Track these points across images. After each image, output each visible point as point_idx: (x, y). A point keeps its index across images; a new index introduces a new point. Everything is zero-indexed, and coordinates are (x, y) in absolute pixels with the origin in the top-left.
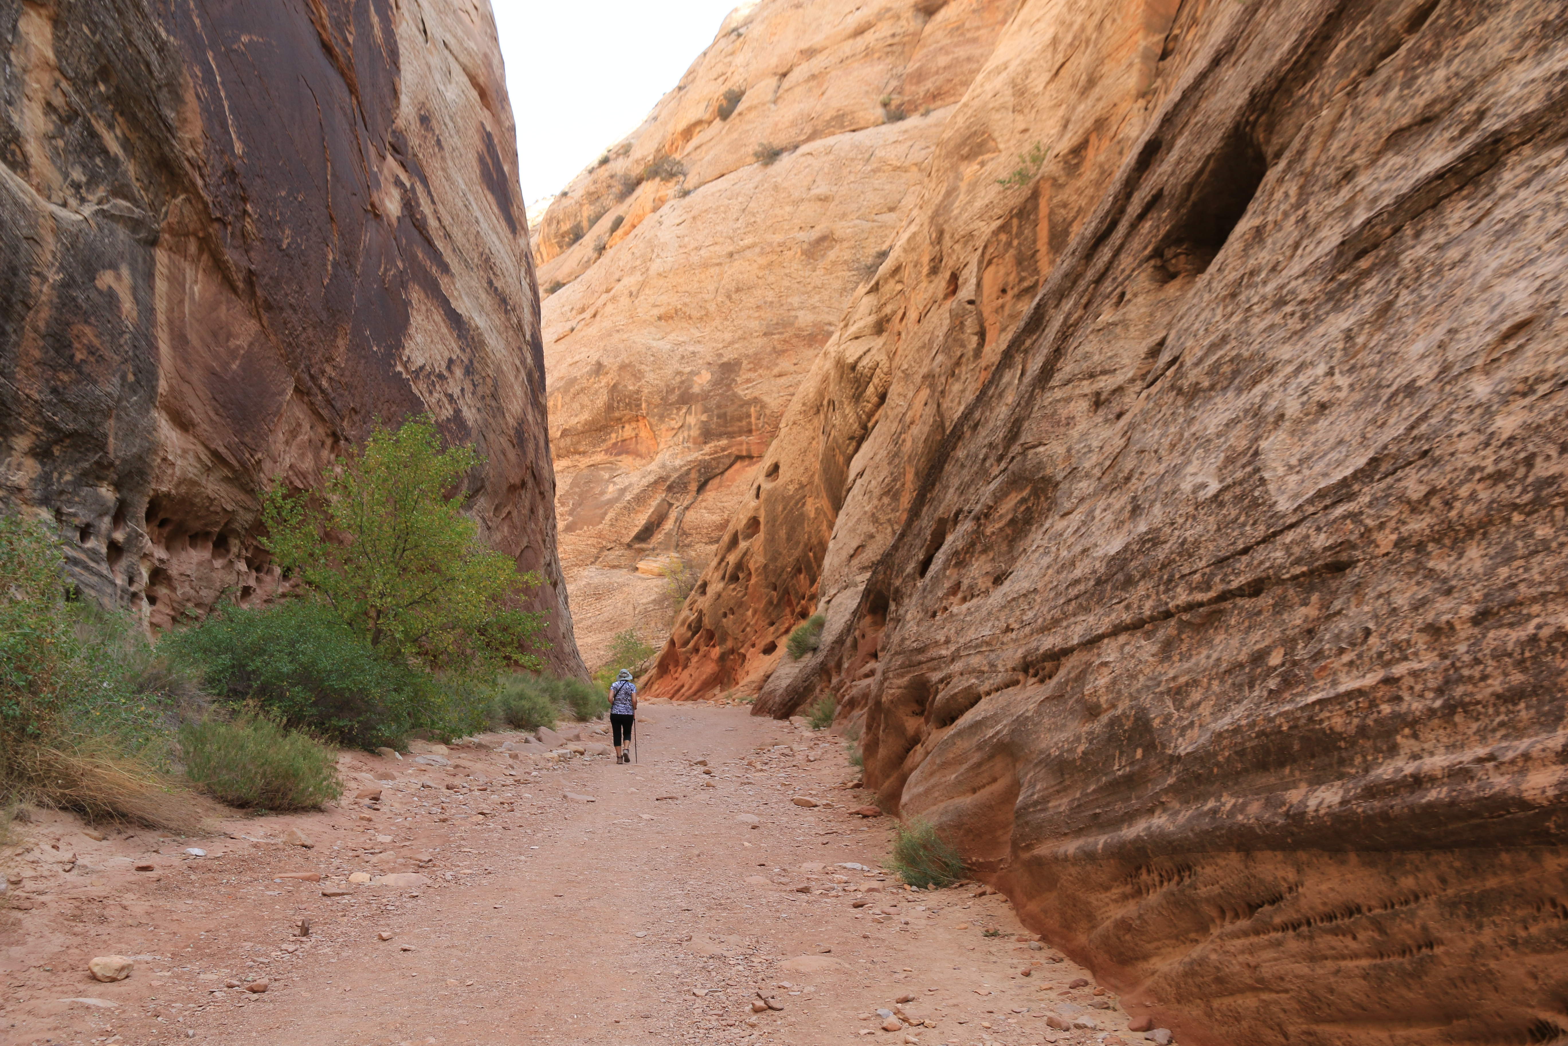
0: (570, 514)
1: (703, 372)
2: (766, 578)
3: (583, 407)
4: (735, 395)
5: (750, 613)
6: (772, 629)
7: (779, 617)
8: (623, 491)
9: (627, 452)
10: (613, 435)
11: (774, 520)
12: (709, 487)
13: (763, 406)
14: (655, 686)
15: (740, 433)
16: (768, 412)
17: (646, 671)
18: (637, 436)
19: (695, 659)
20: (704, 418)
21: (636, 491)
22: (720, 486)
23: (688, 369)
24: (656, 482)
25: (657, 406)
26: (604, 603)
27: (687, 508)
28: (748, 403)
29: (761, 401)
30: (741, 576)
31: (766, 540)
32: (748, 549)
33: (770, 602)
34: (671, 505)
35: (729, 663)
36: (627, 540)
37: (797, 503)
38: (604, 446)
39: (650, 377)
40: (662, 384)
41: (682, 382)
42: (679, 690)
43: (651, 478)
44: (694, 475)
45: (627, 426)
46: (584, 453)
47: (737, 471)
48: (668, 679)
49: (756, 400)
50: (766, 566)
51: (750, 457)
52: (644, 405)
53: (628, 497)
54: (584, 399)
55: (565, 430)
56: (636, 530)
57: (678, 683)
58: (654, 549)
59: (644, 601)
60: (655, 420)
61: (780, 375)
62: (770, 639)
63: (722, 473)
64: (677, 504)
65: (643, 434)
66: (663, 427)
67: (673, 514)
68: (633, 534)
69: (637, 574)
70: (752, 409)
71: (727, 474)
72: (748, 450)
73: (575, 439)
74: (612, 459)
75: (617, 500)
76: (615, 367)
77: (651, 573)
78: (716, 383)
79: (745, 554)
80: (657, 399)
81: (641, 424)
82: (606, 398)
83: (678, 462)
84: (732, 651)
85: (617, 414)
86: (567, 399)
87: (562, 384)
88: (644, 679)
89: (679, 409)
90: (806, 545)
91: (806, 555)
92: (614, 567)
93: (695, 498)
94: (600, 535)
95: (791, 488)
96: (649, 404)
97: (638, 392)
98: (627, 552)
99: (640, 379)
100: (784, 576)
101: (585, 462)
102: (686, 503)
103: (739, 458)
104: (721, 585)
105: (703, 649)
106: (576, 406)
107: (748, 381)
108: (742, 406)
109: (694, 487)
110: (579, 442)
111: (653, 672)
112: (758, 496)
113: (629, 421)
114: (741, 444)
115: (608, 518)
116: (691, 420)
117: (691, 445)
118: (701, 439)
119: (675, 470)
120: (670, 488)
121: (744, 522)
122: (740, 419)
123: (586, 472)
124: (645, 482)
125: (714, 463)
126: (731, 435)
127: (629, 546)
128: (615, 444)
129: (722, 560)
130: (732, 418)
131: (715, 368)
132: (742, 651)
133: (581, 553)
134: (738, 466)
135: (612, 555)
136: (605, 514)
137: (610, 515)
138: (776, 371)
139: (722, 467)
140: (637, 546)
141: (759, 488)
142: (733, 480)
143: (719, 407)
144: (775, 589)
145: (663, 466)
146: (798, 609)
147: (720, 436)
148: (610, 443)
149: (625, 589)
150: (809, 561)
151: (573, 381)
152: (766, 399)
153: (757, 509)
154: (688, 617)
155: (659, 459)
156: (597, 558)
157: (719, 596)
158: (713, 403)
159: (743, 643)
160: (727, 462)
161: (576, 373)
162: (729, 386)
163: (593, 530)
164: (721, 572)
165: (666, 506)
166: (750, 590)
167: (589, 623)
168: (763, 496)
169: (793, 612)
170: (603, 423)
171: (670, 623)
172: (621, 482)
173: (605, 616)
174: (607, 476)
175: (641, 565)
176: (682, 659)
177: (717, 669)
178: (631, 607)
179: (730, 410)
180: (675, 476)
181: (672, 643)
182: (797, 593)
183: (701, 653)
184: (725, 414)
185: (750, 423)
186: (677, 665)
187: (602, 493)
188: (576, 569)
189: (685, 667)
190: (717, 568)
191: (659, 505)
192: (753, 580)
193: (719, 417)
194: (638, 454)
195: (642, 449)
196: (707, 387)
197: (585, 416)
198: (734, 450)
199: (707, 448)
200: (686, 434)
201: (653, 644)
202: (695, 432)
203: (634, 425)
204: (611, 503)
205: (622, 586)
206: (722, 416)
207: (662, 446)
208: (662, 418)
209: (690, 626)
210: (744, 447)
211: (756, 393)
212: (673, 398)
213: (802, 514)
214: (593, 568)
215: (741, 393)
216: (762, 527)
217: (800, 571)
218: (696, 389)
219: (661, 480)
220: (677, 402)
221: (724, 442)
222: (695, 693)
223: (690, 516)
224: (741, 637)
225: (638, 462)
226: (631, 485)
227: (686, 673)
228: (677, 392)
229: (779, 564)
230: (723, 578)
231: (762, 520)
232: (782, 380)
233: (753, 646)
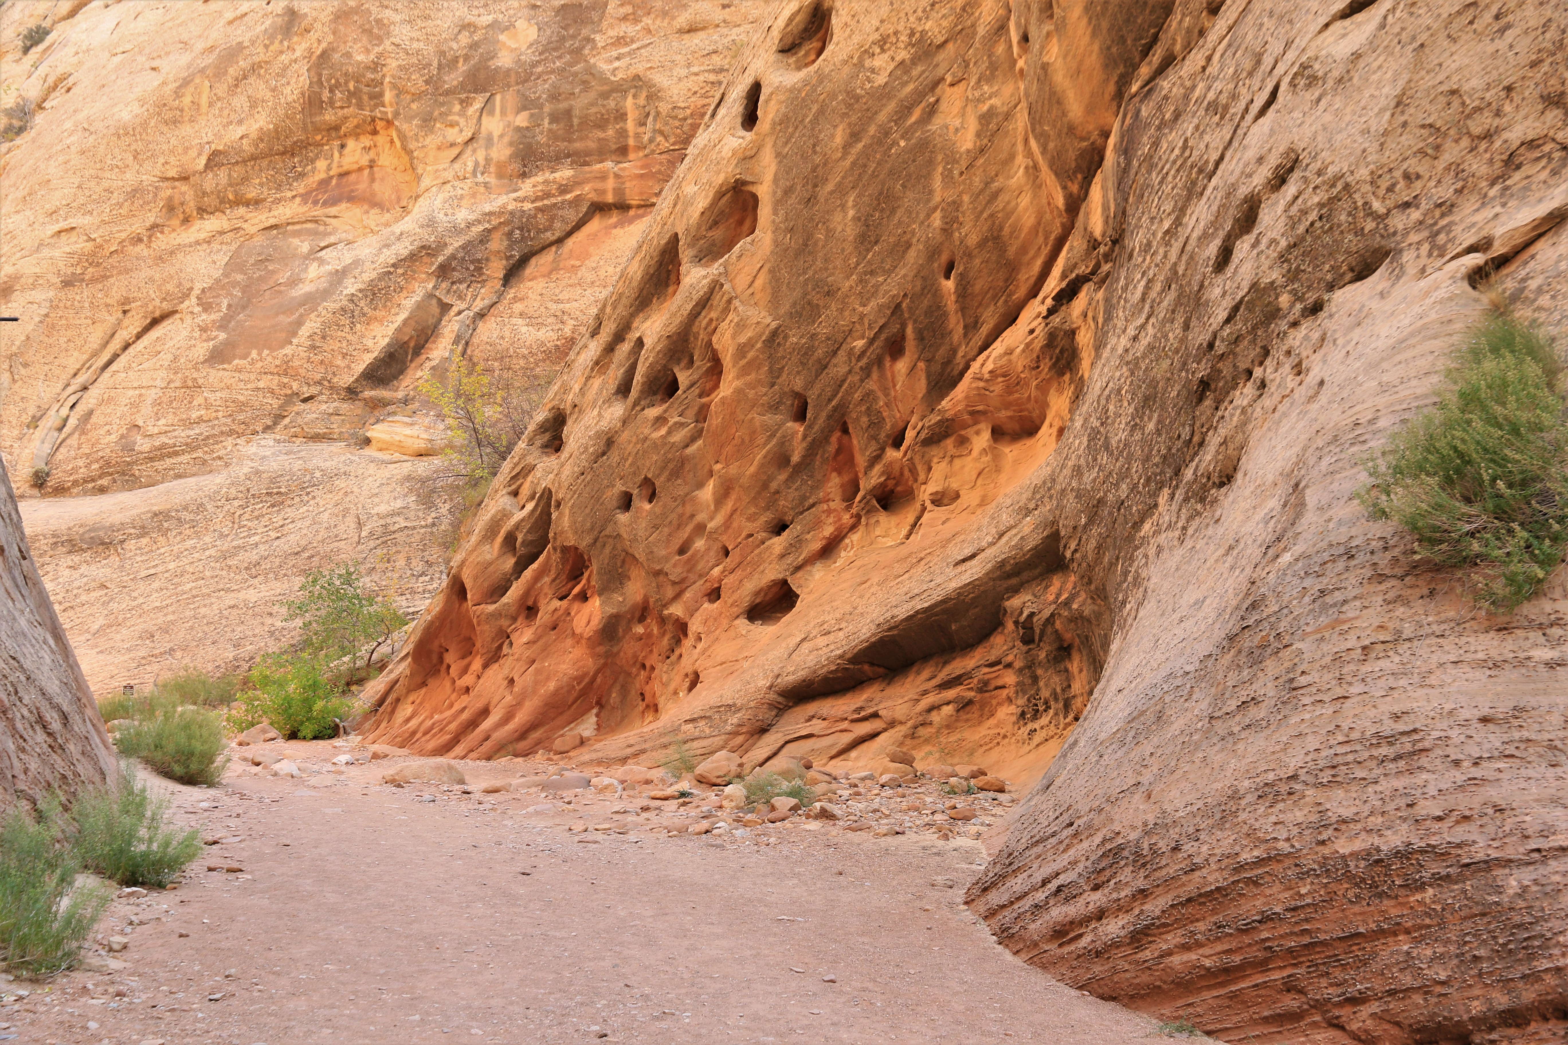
0: (222, 327)
1: (521, 24)
2: (775, 374)
3: (254, 104)
4: (590, 71)
5: (707, 493)
6: (778, 543)
7: (803, 507)
8: (340, 275)
9: (351, 199)
10: (321, 164)
11: (815, 179)
12: (530, 270)
13: (654, 96)
14: (405, 710)
15: (602, 154)
16: (664, 107)
17: (382, 666)
18: (372, 165)
19: (523, 635)
20: (522, 120)
21: (368, 276)
22: (555, 269)
23: (487, 19)
24: (412, 257)
25: (417, 97)
26: (290, 512)
27: (481, 315)
28: (619, 89)
29: (649, 85)
30: (683, 378)
31: (780, 250)
32: (715, 286)
33: (782, 459)
34: (445, 308)
35: (628, 648)
36: (346, 380)
37: (905, 110)
38: (300, 187)
39: (402, 33)
40: (429, 51)
41: (474, 46)
42: (473, 724)
43: (403, 249)
44: (497, 243)
45: (351, 144)
46: (257, 202)
47: (594, 236)
48: (441, 689)
49: (637, 82)
50: (774, 338)
51: (622, 207)
52: (388, 96)
53: (351, 287)
54: (257, 87)
55: (215, 153)
56: (368, 359)
57: (472, 704)
58: (406, 401)
59: (383, 509)
60: (410, 127)
61: (691, 30)
62: (771, 573)
63: (560, 241)
64: (459, 305)
65: (387, 159)
66: (431, 141)
67: (451, 327)
68: (359, 368)
69: (368, 451)
70: (629, 102)
71: (570, 243)
72: (618, 191)
73: (238, 172)
74: (318, 212)
75: (325, 294)
76: (325, 16)
77: (400, 447)
78: (549, 49)
79: (704, 303)
80: (417, 82)
81: (381, 139)
82: (304, 80)
83: (463, 215)
84: (642, 612)
85: (329, 116)
86: (221, 89)
87: (210, 59)
88: (375, 686)
89: (466, 103)
90: (933, 253)
91: (929, 288)
92: (317, 438)
93: (500, 295)
94: (286, 369)
95: (882, 63)
96: (400, 92)
97: (375, 66)
98: (345, 407)
99: (380, 39)
100: (839, 367)
101: (259, 219)
102: (479, 305)
103: (599, 208)
104: (618, 410)
105: (549, 606)
106: (240, 101)
107: (620, 41)
108: (605, 95)
109: (496, 269)
110: (245, 180)
111: (400, 669)
112: (750, 119)
113: (356, 133)
114: (603, 177)
115: (304, 331)
116: (493, 125)
117: (492, 180)
118: (516, 166)
119: (456, 231)
120: (444, 271)
121: (702, 203)
122: (601, 124)
123: (259, 240)
124: (389, 256)
125: (542, 219)
126: (580, 159)
127: (351, 393)
128: (324, 183)
129: (619, 337)
130: (585, 122)
131: (545, 16)
132: (676, 610)
133: (242, 406)
134: (595, 225)
135: (311, 413)
136: (299, 323)
137: (311, 325)
138: (683, 19)
139: (558, 228)
140: (368, 394)
141: (755, 91)
142: (585, 256)
143: (554, 97)
144: (800, 415)
145: (431, 223)
146: (872, 480)
147: (556, 160)
148: (313, 180)
149: (340, 483)
150: (937, 312)
151: (235, 52)
152: (660, 79)
153: (748, 157)
154: (505, 515)
155: (420, 210)
156: (279, 418)
157: (609, 442)
158: (541, 89)
159: (681, 587)
160: (572, 216)
161: (241, 34)
162: (577, 52)
163: (271, 359)
164: (615, 374)
165: (435, 310)
166: (715, 421)
167: (254, 556)
168: (767, 113)
169: (851, 490)
170: (299, 136)
171: (451, 542)
172: (335, 259)
173: (293, 540)
174: (305, 248)
175: (378, 432)
176: (484, 635)
177: (590, 664)
178: (351, 521)
179: (580, 103)
180: (455, 244)
181: (458, 590)
182: (876, 423)
183: (543, 617)
184: (568, 112)
185: (623, 133)
186: (467, 650)
187: (294, 282)
188: (229, 441)
189: (494, 657)
190: (600, 364)
191: (419, 306)
192: (728, 387)
193: (554, 118)
194: (373, 203)
195: (383, 190)
196: (529, 56)
197: (260, 122)
198: (588, 191)
199: (527, 187)
200: (481, 155)
201: (402, 604)
202: (501, 152)
203: (366, 141)
204: (311, 301)
205: (331, 476)
206: (563, 117)
207: (426, 182)
208: (428, 122)
209: (510, 540)
210: (610, 184)
211: (639, 68)
212: (452, 79)
213: (924, 145)
214: (268, 440)
215: (604, 67)
216: (765, 212)
217: (895, 348)
218: (504, 60)
219: (425, 251)
220: (462, 86)
221: (565, 173)
222: (523, 735)
223: (488, 331)
224: (675, 568)
225: (374, 218)
226: (356, 263)
227: (496, 675)
228: (462, 67)
229: (823, 329)
230: (624, 389)
231: (764, 191)
232: (697, 40)
233: (715, 594)
